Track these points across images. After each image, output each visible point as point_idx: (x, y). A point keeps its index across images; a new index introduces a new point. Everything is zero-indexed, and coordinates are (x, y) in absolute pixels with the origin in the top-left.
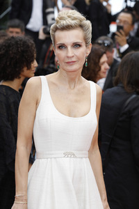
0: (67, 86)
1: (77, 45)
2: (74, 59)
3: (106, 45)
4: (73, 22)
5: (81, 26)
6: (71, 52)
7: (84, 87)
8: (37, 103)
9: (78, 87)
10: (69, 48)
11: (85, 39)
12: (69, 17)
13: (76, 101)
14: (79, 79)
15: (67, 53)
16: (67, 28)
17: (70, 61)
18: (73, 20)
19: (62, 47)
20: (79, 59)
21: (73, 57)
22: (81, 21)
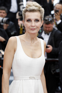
0: (30, 42)
1: (37, 20)
2: (35, 28)
4: (36, 8)
5: (40, 11)
6: (34, 23)
9: (36, 42)
10: (33, 21)
11: (41, 18)
12: (34, 5)
13: (35, 50)
15: (31, 24)
16: (33, 11)
17: (33, 28)
18: (35, 7)
19: (29, 20)
21: (35, 26)
22: (39, 8)
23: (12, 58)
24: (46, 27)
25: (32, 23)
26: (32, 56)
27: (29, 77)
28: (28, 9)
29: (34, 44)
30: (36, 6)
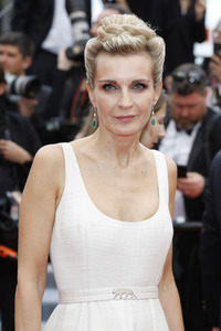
0: (114, 163)
1: (139, 86)
2: (132, 113)
3: (192, 80)
4: (134, 40)
5: (148, 49)
6: (128, 98)
7: (145, 163)
8: (57, 197)
9: (135, 162)
10: (125, 89)
11: (154, 74)
12: (126, 29)
13: (133, 190)
14: (136, 149)
15: (119, 100)
16: (124, 50)
17: (125, 115)
18: (133, 35)
19: (110, 86)
20: (141, 111)
21: (131, 107)
22: (148, 38)
23: (49, 224)
24: (181, 106)
25: (122, 96)
26: (123, 215)
27: (111, 289)
28: (104, 45)
29: (130, 168)
30: (136, 33)
